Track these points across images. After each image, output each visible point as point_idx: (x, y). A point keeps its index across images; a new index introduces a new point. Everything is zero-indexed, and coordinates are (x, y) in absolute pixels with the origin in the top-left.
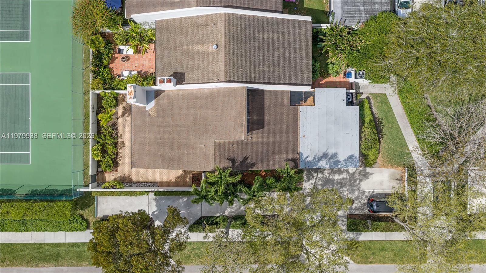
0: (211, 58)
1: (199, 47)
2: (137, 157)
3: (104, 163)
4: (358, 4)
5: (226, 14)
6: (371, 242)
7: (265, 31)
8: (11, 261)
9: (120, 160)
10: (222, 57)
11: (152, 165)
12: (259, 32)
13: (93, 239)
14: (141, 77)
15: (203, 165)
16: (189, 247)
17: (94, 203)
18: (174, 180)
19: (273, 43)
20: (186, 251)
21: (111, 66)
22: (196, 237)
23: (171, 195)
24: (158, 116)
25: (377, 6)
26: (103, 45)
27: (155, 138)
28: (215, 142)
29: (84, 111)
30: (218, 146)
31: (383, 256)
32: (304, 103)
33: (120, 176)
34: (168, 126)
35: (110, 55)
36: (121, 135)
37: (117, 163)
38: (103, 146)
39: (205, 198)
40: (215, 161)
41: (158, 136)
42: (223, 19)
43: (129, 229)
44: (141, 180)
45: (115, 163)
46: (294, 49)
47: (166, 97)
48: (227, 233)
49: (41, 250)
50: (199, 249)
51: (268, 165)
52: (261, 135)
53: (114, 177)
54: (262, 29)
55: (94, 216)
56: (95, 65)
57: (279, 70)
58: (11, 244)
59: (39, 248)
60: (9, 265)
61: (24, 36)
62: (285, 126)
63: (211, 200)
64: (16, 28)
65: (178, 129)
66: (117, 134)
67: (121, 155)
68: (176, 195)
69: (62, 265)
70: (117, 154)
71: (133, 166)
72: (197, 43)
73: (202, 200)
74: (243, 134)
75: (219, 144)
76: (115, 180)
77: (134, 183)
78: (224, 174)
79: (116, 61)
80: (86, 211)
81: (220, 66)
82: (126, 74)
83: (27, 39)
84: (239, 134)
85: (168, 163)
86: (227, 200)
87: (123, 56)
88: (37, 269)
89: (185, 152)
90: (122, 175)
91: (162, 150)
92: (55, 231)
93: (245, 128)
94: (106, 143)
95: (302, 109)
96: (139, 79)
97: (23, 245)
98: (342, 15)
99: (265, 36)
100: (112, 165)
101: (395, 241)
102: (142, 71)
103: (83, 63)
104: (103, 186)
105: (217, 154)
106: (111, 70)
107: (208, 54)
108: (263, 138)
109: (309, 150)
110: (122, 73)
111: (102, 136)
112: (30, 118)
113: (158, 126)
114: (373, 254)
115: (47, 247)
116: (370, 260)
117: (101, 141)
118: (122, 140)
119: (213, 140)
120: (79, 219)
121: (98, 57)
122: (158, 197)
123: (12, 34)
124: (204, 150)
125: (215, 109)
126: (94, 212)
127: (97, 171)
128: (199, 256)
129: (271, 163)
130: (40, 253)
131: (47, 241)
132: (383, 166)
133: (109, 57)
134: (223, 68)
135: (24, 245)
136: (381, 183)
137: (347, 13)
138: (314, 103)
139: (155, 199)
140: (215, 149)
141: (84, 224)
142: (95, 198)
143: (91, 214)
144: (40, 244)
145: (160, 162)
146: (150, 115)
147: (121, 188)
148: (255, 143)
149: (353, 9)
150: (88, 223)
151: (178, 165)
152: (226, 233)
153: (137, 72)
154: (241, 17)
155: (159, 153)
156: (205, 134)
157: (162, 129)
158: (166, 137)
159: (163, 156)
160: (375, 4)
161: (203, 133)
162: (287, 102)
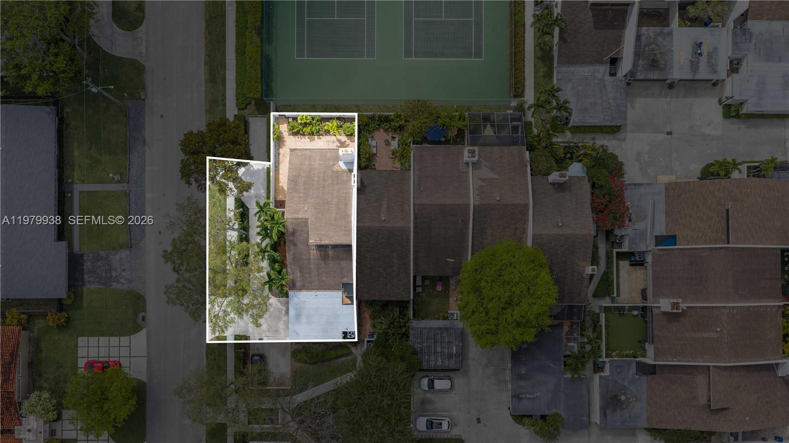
0: (376, 215)
1: (385, 206)
2: (299, 154)
3: (296, 124)
4: (429, 341)
5: (409, 228)
6: (226, 357)
7: (399, 260)
8: (210, 41)
9: (298, 137)
10: (376, 224)
11: (292, 167)
12: (398, 255)
13: (229, 121)
14: (370, 156)
15: (290, 209)
16: (221, 198)
17: (260, 114)
18: (280, 185)
19: (390, 267)
20: (218, 195)
21: (382, 130)
22: (230, 202)
23: (268, 182)
24: (333, 172)
25: (426, 357)
26: (396, 124)
27: (315, 169)
28: (308, 219)
29: (342, 106)
30: (305, 222)
32: (346, 296)
33: (284, 138)
34: (324, 180)
35: (390, 130)
36: (320, 138)
37: (296, 135)
38: (310, 124)
39: (261, 210)
40: (293, 219)
41: (316, 172)
42: (405, 226)
43: (234, 154)
44: (281, 156)
45: (296, 133)
46: (386, 284)
47: (349, 179)
48: (234, 230)
49: (219, 67)
50: (220, 206)
51: (291, 264)
52: (316, 257)
53: (283, 132)
54: (400, 258)
55: (249, 114)
56: (380, 117)
58: (225, 41)
60: (206, 39)
61: (408, 53)
62: (324, 279)
63: (260, 215)
64: (415, 46)
65: (321, 189)
66: (322, 135)
67: (303, 138)
68: (267, 186)
69: (206, 86)
70: (304, 135)
71: (292, 150)
72: (388, 204)
73: (259, 208)
74: (314, 241)
75: (307, 223)
76: (280, 133)
77: (278, 149)
78: (281, 226)
79: (386, 135)
80: (254, 108)
82: (374, 143)
83: (406, 56)
84: (314, 238)
85: (293, 180)
86: (262, 231)
87: (390, 141)
89: (301, 195)
90: (285, 139)
91: (304, 175)
92: (236, 81)
93: (319, 243)
94: (313, 126)
95: (340, 293)
96: (367, 154)
98: (420, 328)
99: (394, 260)
100: (294, 131)
102: (377, 157)
103: (384, 105)
104: (275, 124)
105: (299, 221)
106: (378, 129)
107: (378, 213)
108: (314, 259)
109: (304, 300)
110: (375, 140)
111: (318, 123)
112: (336, 59)
113: (325, 172)
114: (215, 359)
116: (210, 356)
117: (314, 122)
118: (316, 139)
119: (310, 217)
120: (247, 102)
121: (387, 119)
122: (266, 171)
123: (410, 42)
124: (302, 210)
125: (335, 219)
126: (253, 115)
127: (289, 118)
128: (214, 206)
129: (293, 267)
130: (217, 67)
131: (227, 72)
132: (292, 366)
133: (388, 129)
134: (367, 225)
136: (277, 366)
137: (421, 332)
138: (345, 304)
139: (264, 169)
140: (303, 219)
141: (243, 106)
142: (265, 116)
143: (251, 112)
144: (225, 67)
145: (294, 173)
146: (334, 165)
147: (273, 139)
148: (309, 252)
149: (425, 337)
150: (243, 109)
151: (291, 188)
152: (234, 228)
153: (375, 152)
154: (408, 240)
155: (302, 173)
156: (315, 211)
157: (322, 175)
158: (316, 179)
159: (299, 175)
160: (429, 355)
161: (316, 209)
162: (345, 280)
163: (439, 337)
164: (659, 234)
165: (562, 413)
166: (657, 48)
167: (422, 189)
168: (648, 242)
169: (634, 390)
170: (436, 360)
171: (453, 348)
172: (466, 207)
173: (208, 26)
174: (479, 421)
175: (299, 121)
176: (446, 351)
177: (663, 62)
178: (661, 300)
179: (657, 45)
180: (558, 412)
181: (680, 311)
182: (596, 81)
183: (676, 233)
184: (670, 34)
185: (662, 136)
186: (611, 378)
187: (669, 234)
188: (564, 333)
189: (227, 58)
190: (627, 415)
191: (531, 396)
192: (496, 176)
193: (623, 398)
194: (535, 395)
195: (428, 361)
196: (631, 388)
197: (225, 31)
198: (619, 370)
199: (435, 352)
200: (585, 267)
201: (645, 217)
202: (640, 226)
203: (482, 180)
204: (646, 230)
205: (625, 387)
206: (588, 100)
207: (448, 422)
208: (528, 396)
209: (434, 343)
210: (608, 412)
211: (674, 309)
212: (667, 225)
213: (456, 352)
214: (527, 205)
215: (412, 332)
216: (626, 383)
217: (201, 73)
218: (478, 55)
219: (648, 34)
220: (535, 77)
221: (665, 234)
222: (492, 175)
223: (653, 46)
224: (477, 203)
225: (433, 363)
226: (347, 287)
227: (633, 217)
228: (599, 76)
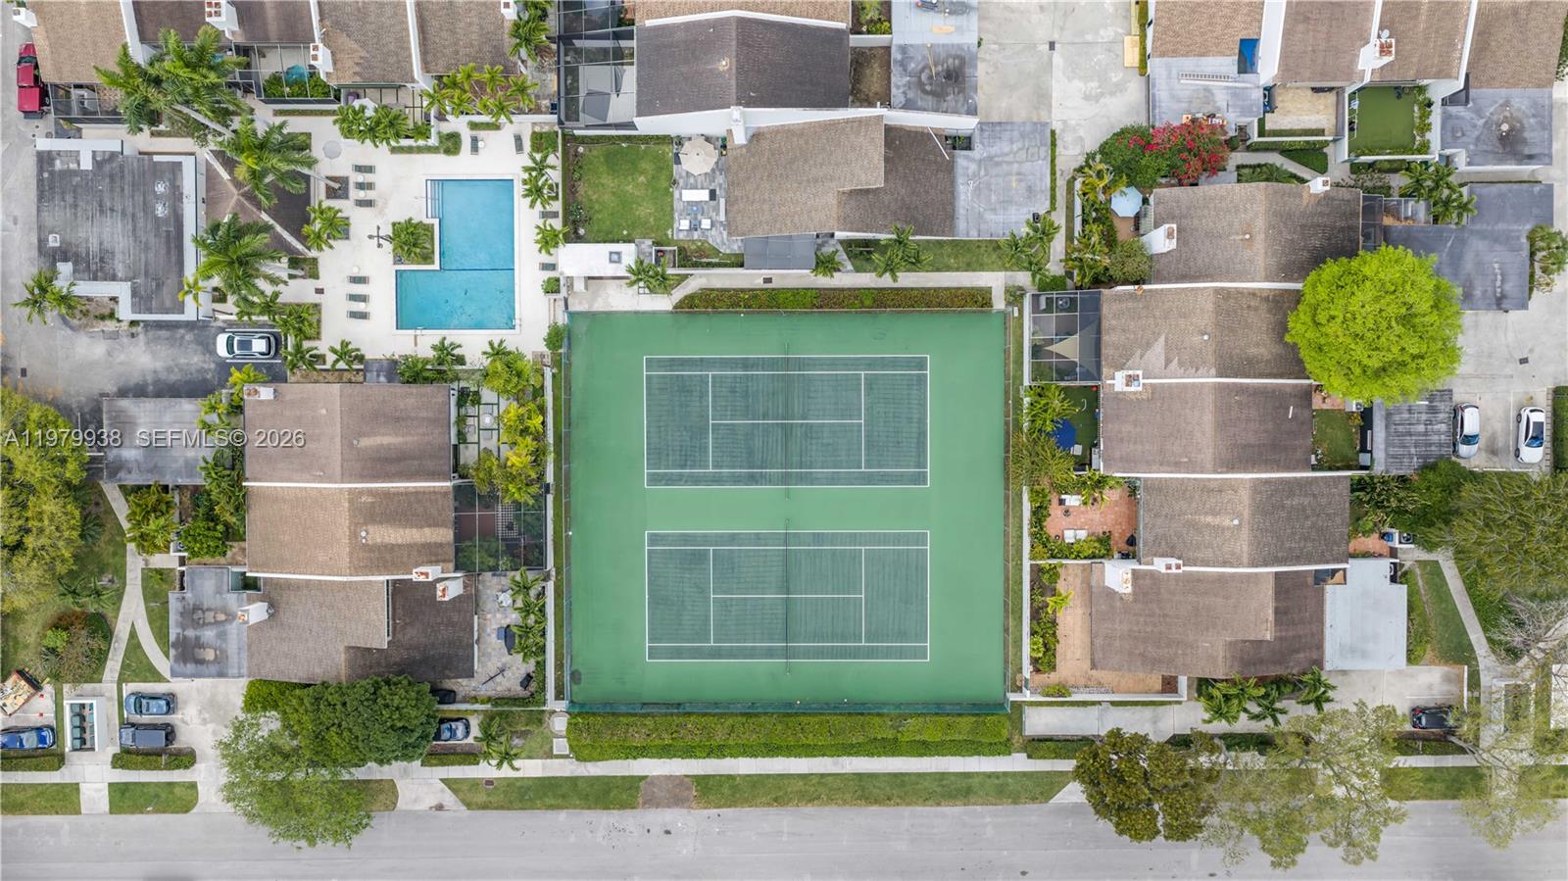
0: (1228, 534)
1: (1209, 519)
2: (1101, 656)
3: (1045, 661)
4: (1408, 444)
7: (1294, 495)
8: (901, 798)
10: (1245, 534)
11: (1125, 666)
12: (1287, 498)
15: (1207, 669)
17: (1020, 717)
19: (1304, 509)
21: (1049, 522)
24: (1135, 601)
25: (1433, 448)
27: (1130, 630)
30: (1232, 645)
31: (1431, 790)
32: (1332, 580)
34: (1152, 615)
38: (1044, 638)
40: (1226, 665)
41: (1135, 628)
42: (1247, 486)
46: (1327, 515)
49: (945, 782)
51: (1287, 666)
54: (1291, 494)
55: (1020, 734)
57: (1309, 544)
59: (941, 780)
61: (920, 479)
62: (1308, 613)
64: (908, 467)
65: (1168, 620)
69: (975, 804)
71: (1093, 667)
72: (1206, 514)
75: (1234, 642)
79: (1054, 514)
81: (1243, 545)
82: (1069, 534)
83: (925, 482)
84: (1267, 631)
85: (1151, 666)
87: (1066, 508)
88: (939, 809)
89: (1179, 652)
93: (1271, 625)
94: (1048, 633)
95: (1328, 588)
97: (919, 775)
98: (1387, 458)
99: (1294, 502)
101: (1447, 768)
102: (1097, 529)
107: (1223, 529)
109: (1338, 646)
110: (1063, 532)
111: (1043, 625)
113: (1135, 615)
114: (1417, 785)
115: (953, 778)
116: (1413, 794)
119: (1223, 638)
123: (902, 475)
124: (1211, 651)
125: (1227, 598)
126: (1021, 729)
129: (1291, 664)
130: (943, 786)
131: (952, 770)
132: (1432, 663)
134: (1245, 548)
135: (921, 776)
136: (1430, 687)
137: (1393, 457)
138: (1345, 582)
140: (1226, 649)
142: (1023, 709)
143: (1017, 731)
144: (944, 774)
145: (1138, 664)
148: (1283, 638)
149: (1401, 451)
150: (1014, 744)
153: (1086, 531)
154: (1267, 482)
155: (1137, 652)
156: (1211, 630)
157: (1142, 619)
158: (1149, 629)
159: (1142, 655)
160: (1431, 445)
161: (1207, 629)
162: (1310, 580)
163: (1400, 428)
164: (1235, 68)
165: (1528, 227)
166: (927, 71)
167: (1186, 460)
168: (1249, 85)
169: (1492, 109)
170: (1439, 433)
171: (1419, 406)
172: (1220, 389)
173: (877, 802)
174: (1524, 361)
175: (1041, 655)
176: (1424, 417)
177: (950, 61)
178: (1360, 67)
179: (922, 71)
180: (1525, 235)
181: (1393, 41)
182: (982, 173)
183: (1238, 39)
184: (903, 49)
185: (1057, 58)
186: (1472, 147)
187: (1237, 51)
188: (1397, 223)
189: (929, 771)
190: (1532, 121)
191: (1499, 277)
192: (1162, 339)
193: (1505, 127)
194: (1497, 271)
195: (1440, 445)
196: (1488, 114)
197: (884, 774)
198: (1459, 134)
199: (1426, 434)
200: (1311, 195)
201: (1207, 89)
202: (1221, 99)
203: (1168, 362)
204: (1228, 88)
205: (1486, 122)
206: (1014, 185)
207: (1532, 411)
208: (1498, 283)
209: (1411, 435)
210: (1527, 151)
211: (1390, 52)
212: (1224, 55)
213: (1427, 399)
214: (1217, 291)
215: (1394, 472)
216: (1481, 122)
217: (953, 812)
218: (921, 364)
219: (904, 86)
220: (957, 270)
221: (1236, 58)
222: (1159, 347)
223: (924, 77)
224: (1213, 371)
225: (1443, 437)
226: (1321, 578)
227: (1209, 109)
228: (973, 167)
